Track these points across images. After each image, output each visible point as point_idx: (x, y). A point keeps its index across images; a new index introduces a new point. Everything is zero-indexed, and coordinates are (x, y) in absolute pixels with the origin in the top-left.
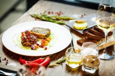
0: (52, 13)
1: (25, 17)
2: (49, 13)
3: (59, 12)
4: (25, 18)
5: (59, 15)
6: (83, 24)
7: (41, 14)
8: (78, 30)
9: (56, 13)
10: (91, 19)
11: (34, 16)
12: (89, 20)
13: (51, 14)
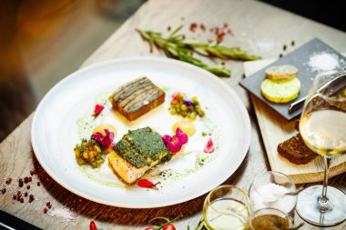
0: (203, 27)
2: (193, 26)
3: (221, 26)
4: (122, 41)
5: (220, 37)
6: (287, 84)
7: (169, 29)
8: (274, 103)
9: (212, 30)
10: (309, 60)
11: (147, 36)
12: (304, 64)
13: (198, 30)
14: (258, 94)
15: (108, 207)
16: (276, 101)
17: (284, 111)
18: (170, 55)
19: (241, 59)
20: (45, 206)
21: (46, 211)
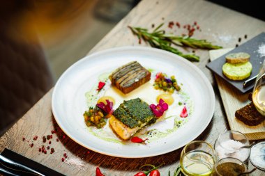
0: (178, 25)
1: (119, 31)
2: (171, 24)
3: (192, 24)
4: (118, 35)
5: (191, 32)
7: (153, 26)
9: (185, 27)
10: (258, 49)
11: (136, 31)
12: (255, 52)
13: (175, 27)
14: (220, 74)
15: (109, 157)
16: (235, 79)
17: (239, 86)
18: (154, 46)
19: (208, 48)
20: (63, 157)
21: (63, 160)
